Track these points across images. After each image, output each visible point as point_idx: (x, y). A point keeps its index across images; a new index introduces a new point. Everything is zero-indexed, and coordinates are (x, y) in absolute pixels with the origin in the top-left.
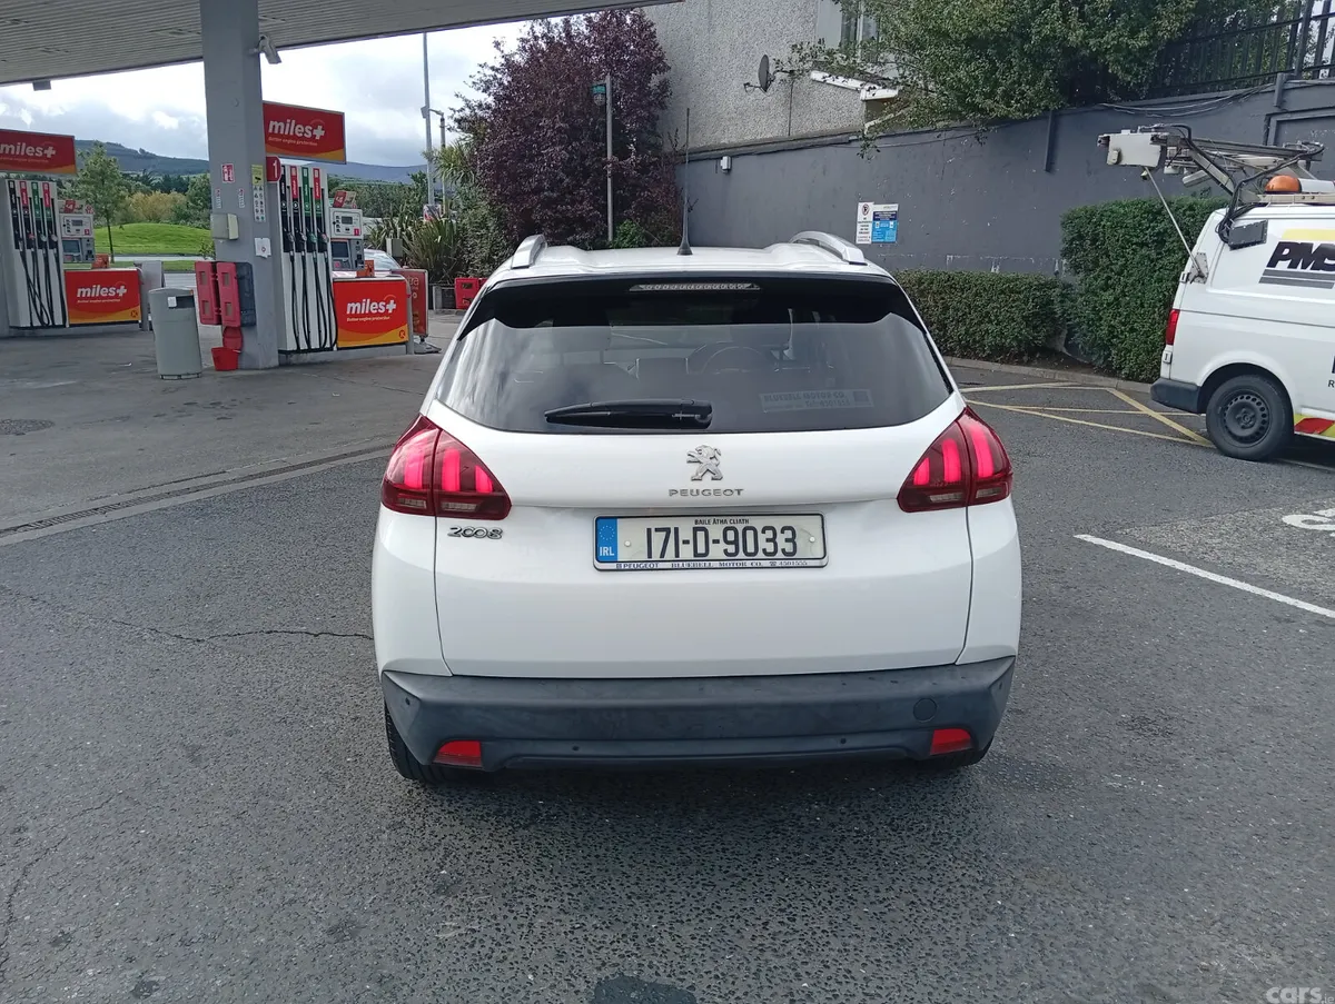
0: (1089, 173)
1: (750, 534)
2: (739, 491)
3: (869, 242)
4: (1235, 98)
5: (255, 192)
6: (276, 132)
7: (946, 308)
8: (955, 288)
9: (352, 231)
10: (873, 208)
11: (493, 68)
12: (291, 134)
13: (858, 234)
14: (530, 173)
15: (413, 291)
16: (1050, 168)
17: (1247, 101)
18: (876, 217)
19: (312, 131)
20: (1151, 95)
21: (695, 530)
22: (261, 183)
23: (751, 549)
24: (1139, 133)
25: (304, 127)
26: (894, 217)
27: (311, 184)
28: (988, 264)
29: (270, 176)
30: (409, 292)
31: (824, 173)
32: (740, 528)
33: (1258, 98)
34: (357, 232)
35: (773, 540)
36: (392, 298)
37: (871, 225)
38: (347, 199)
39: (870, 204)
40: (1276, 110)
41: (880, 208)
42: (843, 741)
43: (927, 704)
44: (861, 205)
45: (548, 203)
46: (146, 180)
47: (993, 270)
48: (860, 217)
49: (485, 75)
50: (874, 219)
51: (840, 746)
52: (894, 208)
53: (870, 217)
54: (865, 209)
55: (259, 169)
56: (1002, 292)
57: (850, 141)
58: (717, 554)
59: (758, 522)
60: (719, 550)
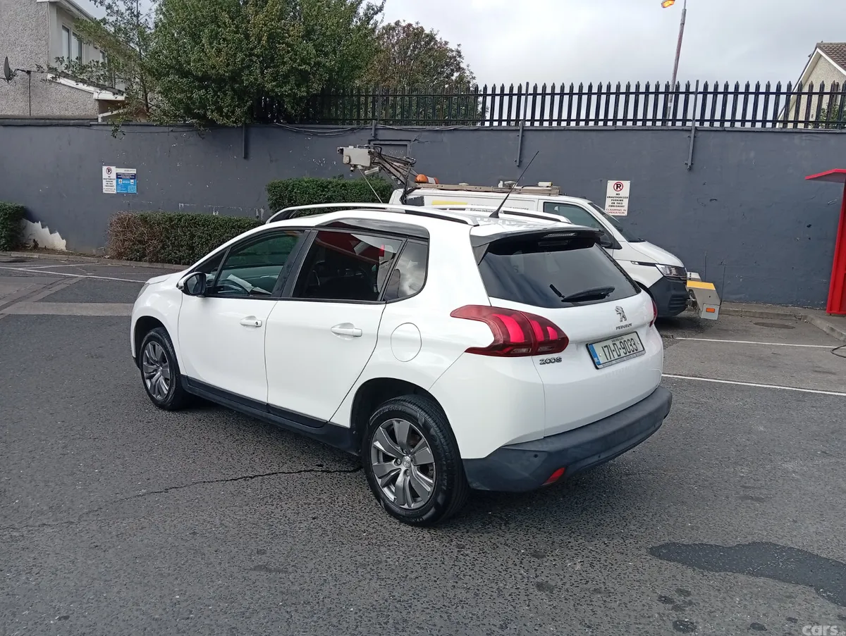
0: (271, 161)
1: (625, 343)
3: (115, 192)
4: (353, 129)
7: (192, 236)
8: (199, 225)
10: (115, 170)
13: (104, 187)
16: (246, 157)
17: (358, 132)
18: (118, 176)
20: (302, 122)
21: (613, 345)
23: (628, 351)
24: (357, 149)
26: (134, 177)
28: (211, 210)
31: (70, 144)
32: (622, 342)
33: (364, 131)
37: (114, 182)
39: (113, 168)
40: (373, 138)
41: (121, 171)
44: (105, 168)
47: (214, 214)
48: (105, 175)
50: (117, 178)
52: (133, 171)
53: (113, 176)
54: (109, 170)
56: (233, 227)
57: (91, 125)
58: (623, 355)
59: (626, 338)
60: (622, 351)
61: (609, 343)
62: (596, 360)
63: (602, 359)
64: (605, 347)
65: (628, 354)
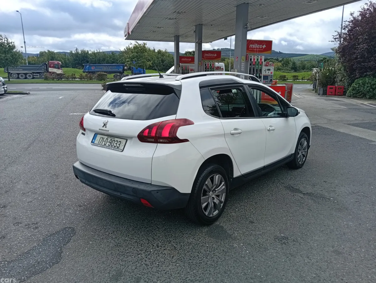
1: (114, 141)
2: (108, 131)
5: (242, 63)
6: (251, 47)
9: (270, 73)
11: (349, 22)
12: (256, 47)
14: (355, 53)
15: (288, 89)
19: (262, 46)
21: (107, 139)
22: (244, 61)
23: (112, 145)
25: (260, 45)
27: (259, 61)
29: (247, 59)
30: (286, 89)
32: (113, 140)
34: (271, 73)
35: (116, 144)
36: (280, 91)
38: (270, 64)
42: (121, 194)
43: (135, 190)
45: (359, 63)
46: (277, 60)
49: (346, 24)
51: (120, 195)
55: (244, 58)
58: (107, 145)
59: (116, 139)
60: (108, 144)
61: (106, 137)
62: (94, 140)
63: (96, 142)
64: (102, 138)
65: (110, 146)
